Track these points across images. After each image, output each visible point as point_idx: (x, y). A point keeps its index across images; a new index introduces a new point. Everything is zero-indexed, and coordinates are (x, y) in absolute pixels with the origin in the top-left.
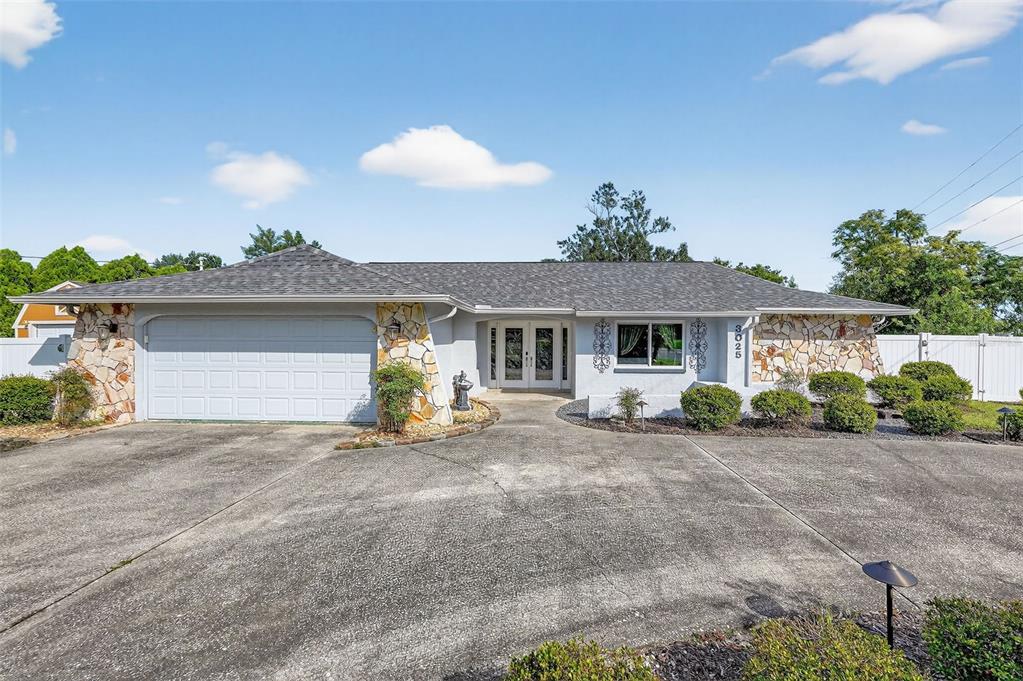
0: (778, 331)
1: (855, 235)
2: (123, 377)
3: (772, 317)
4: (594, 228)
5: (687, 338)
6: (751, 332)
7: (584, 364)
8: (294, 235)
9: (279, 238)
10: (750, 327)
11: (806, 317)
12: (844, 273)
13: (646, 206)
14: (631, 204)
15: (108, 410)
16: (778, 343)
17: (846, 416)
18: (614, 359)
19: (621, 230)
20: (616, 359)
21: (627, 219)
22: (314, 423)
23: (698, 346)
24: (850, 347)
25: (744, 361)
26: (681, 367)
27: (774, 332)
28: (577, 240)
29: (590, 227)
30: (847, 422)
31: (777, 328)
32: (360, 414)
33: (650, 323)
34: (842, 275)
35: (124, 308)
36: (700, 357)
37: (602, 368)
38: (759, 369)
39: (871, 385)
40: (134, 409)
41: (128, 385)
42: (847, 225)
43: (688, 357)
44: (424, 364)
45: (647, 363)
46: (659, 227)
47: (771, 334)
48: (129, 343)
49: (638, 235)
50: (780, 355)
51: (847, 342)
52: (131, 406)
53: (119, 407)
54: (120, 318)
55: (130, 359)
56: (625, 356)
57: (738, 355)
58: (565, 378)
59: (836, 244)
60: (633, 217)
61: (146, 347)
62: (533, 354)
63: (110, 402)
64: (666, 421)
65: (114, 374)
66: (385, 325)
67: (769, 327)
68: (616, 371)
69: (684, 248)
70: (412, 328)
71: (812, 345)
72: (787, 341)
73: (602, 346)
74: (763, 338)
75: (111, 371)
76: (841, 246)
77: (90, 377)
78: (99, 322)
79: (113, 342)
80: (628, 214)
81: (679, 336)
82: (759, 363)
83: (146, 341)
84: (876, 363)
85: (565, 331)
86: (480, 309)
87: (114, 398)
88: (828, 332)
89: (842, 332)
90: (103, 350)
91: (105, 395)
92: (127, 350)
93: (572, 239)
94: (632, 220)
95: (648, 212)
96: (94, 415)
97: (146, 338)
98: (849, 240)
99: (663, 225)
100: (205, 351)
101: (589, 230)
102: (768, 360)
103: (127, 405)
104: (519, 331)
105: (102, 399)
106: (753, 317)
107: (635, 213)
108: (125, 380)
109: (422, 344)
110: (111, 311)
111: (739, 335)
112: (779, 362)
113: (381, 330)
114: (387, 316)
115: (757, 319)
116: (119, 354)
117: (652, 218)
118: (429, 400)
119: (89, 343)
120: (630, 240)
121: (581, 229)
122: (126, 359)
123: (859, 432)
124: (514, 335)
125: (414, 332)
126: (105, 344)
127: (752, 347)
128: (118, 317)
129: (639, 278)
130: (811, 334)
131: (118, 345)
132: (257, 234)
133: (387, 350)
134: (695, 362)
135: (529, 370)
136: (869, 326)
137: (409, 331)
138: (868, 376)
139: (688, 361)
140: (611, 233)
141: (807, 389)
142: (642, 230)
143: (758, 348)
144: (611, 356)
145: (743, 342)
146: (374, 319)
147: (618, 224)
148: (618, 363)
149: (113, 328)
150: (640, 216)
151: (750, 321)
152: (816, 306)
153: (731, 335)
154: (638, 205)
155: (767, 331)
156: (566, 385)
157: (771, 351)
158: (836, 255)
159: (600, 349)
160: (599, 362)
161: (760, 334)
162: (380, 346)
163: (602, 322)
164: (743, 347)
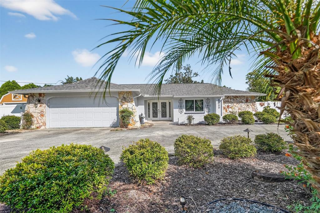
0: (230, 101)
1: (252, 77)
2: (42, 115)
3: (228, 97)
4: (175, 76)
5: (205, 104)
6: (222, 101)
7: (176, 112)
8: (79, 79)
9: (75, 80)
10: (222, 100)
11: (237, 97)
12: (249, 88)
13: (191, 69)
14: (186, 68)
15: (38, 125)
16: (230, 104)
17: (247, 120)
18: (184, 110)
19: (183, 76)
20: (185, 110)
21: (185, 73)
22: (100, 127)
23: (208, 106)
24: (249, 105)
25: (221, 109)
26: (204, 112)
27: (228, 101)
28: (170, 79)
29: (174, 75)
30: (247, 121)
31: (229, 100)
32: (114, 125)
33: (194, 99)
34: (248, 88)
35: (42, 95)
36: (209, 109)
37: (181, 113)
38: (225, 112)
39: (254, 115)
40: (46, 124)
41: (44, 118)
42: (250, 74)
43: (205, 109)
44: (132, 109)
45: (194, 111)
46: (195, 75)
47: (228, 102)
48: (44, 105)
49: (189, 77)
50: (230, 108)
51: (248, 104)
52: (45, 124)
53: (41, 124)
54: (41, 98)
55: (44, 110)
56: (187, 109)
57: (219, 108)
58: (170, 117)
59: (246, 79)
60: (187, 72)
61: (49, 106)
62: (160, 110)
63: (38, 123)
64: (200, 124)
65: (39, 114)
66: (121, 98)
67: (227, 100)
68: (185, 113)
69: (203, 81)
70: (129, 99)
71: (239, 105)
72: (232, 104)
73: (181, 106)
74: (226, 103)
75: (38, 114)
76: (248, 80)
77: (32, 116)
78: (35, 99)
79: (39, 105)
80: (185, 71)
81: (202, 103)
82: (225, 110)
83: (49, 105)
84: (256, 109)
85: (170, 103)
86: (146, 96)
87: (40, 121)
88: (243, 101)
89: (247, 101)
90: (36, 107)
91: (36, 121)
92: (43, 107)
93: (169, 79)
94: (187, 73)
95: (192, 71)
96: (33, 127)
97: (49, 104)
98: (250, 78)
99: (196, 75)
100: (67, 108)
101: (174, 76)
102: (227, 109)
103: (44, 124)
104: (156, 103)
105: (36, 122)
106: (223, 97)
107: (188, 71)
108: (43, 116)
109: (132, 104)
110: (38, 96)
111: (219, 102)
112: (230, 110)
113: (120, 100)
114: (121, 96)
115: (224, 97)
116: (41, 109)
117: (193, 72)
118: (134, 120)
119: (31, 106)
120: (186, 79)
121: (171, 76)
122: (43, 110)
123: (250, 124)
124: (155, 105)
125: (129, 100)
126: (36, 106)
127: (223, 106)
128: (41, 97)
129: (191, 88)
130: (239, 102)
131: (41, 106)
132: (67, 78)
133: (122, 106)
134: (207, 110)
135: (159, 115)
136: (254, 99)
137: (128, 100)
138: (254, 113)
139: (205, 110)
140: (181, 77)
141: (238, 116)
142: (190, 76)
143: (224, 106)
144: (184, 109)
145: (220, 104)
146: (118, 97)
147: (182, 74)
148: (186, 111)
149: (39, 101)
150: (189, 72)
151: (222, 98)
152: (240, 93)
153: (217, 102)
154: (188, 69)
155: (227, 101)
156: (171, 118)
157: (228, 107)
158: (247, 83)
159: (180, 107)
160: (180, 111)
161: (225, 102)
162: (120, 105)
163: (181, 99)
164: (220, 105)
